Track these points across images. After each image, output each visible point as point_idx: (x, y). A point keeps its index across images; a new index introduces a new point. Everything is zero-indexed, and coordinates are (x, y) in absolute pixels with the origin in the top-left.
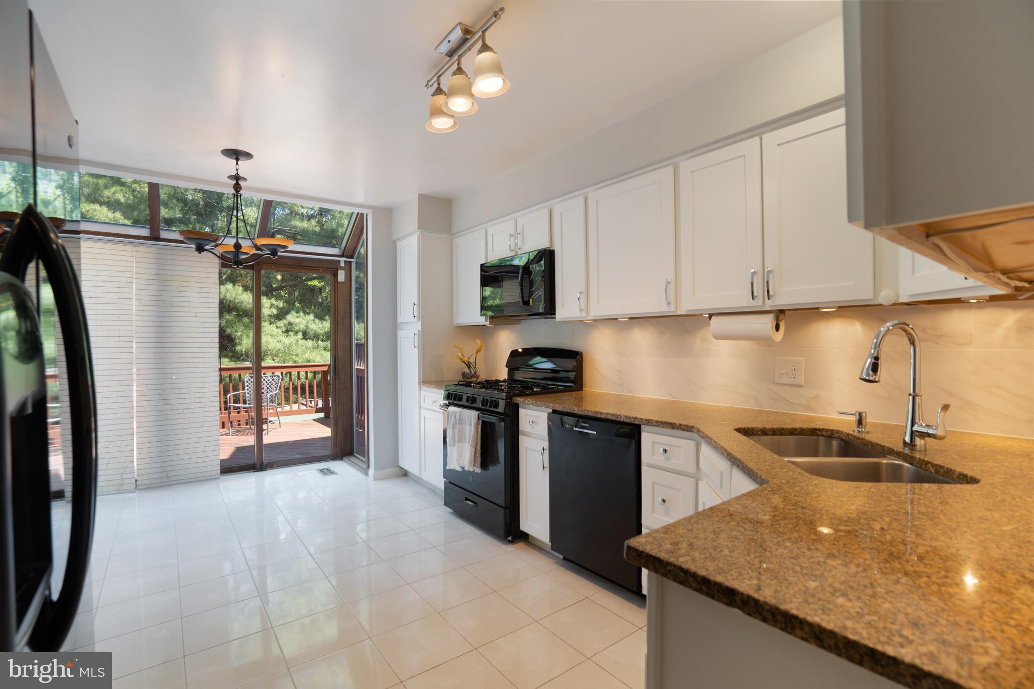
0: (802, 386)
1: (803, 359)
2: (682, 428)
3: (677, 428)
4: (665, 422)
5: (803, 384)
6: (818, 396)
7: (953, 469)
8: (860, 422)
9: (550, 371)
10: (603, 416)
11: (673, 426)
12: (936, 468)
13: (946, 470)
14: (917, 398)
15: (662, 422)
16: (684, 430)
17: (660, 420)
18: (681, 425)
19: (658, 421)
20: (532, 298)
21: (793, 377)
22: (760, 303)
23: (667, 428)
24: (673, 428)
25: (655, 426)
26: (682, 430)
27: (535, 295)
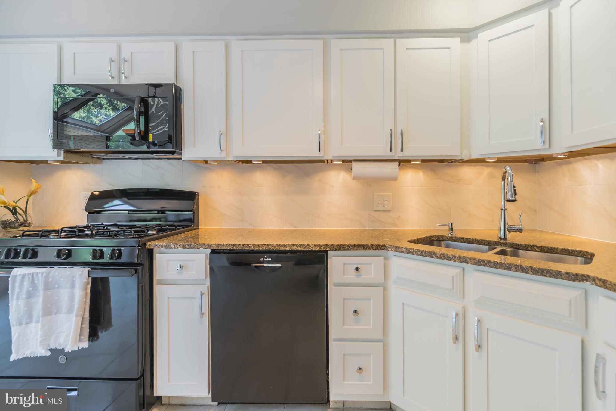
0: (390, 211)
1: (391, 194)
2: (374, 248)
3: (369, 249)
4: (358, 245)
5: (391, 210)
6: (400, 216)
7: (556, 247)
8: (452, 230)
9: (156, 212)
10: (287, 248)
11: (365, 247)
12: (541, 248)
13: (550, 248)
14: (506, 211)
15: (354, 246)
16: (376, 249)
17: (352, 244)
18: (373, 245)
19: (351, 245)
20: (152, 134)
21: (385, 205)
22: (394, 155)
23: (360, 250)
24: (366, 249)
25: (348, 249)
26: (374, 249)
27: (158, 131)
